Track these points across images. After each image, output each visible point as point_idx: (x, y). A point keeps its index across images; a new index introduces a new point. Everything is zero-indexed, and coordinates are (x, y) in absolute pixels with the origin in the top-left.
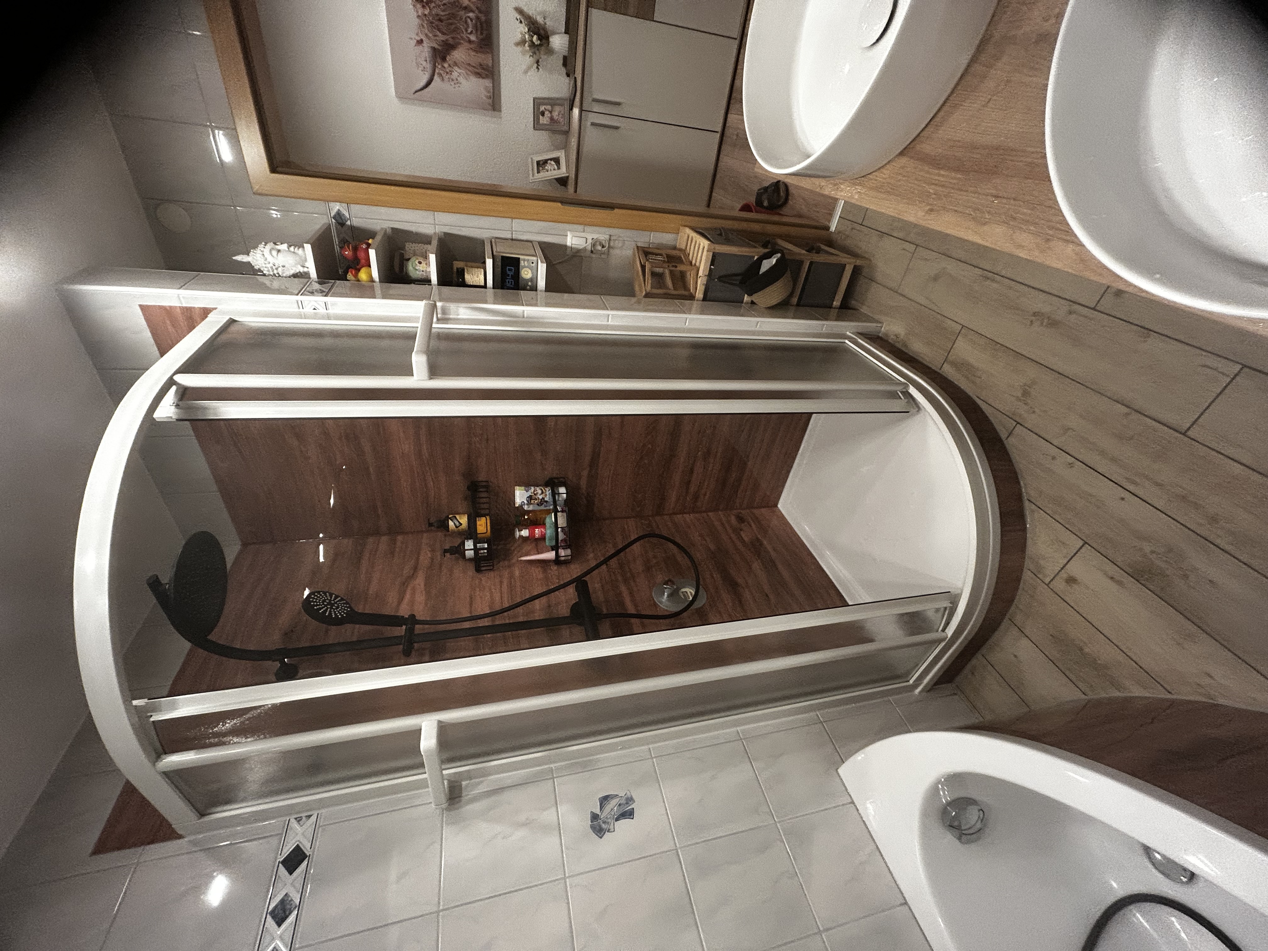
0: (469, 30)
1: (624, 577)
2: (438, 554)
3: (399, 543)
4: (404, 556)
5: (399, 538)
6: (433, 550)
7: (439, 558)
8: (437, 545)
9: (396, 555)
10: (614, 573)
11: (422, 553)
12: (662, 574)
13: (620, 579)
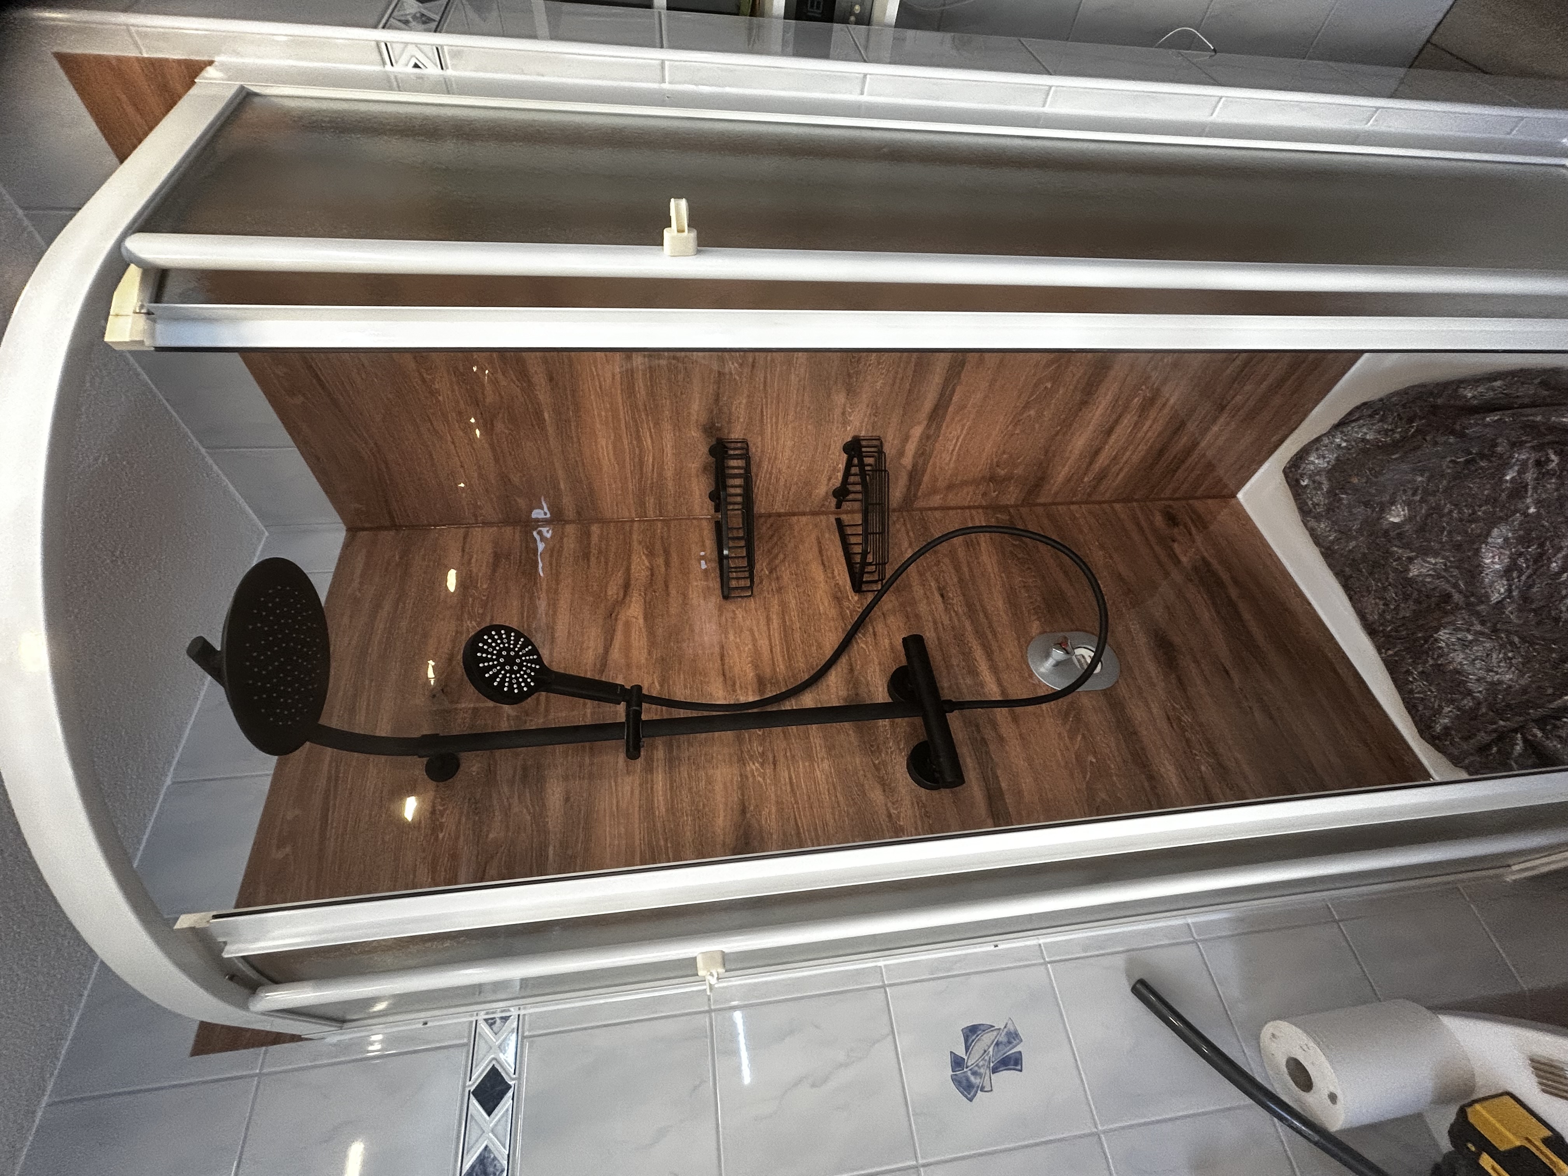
1: (974, 621)
2: (660, 561)
3: (595, 539)
4: (606, 563)
5: (595, 529)
6: (651, 554)
7: (663, 569)
8: (658, 546)
9: (593, 560)
10: (956, 613)
11: (635, 558)
12: (1039, 619)
13: (968, 624)
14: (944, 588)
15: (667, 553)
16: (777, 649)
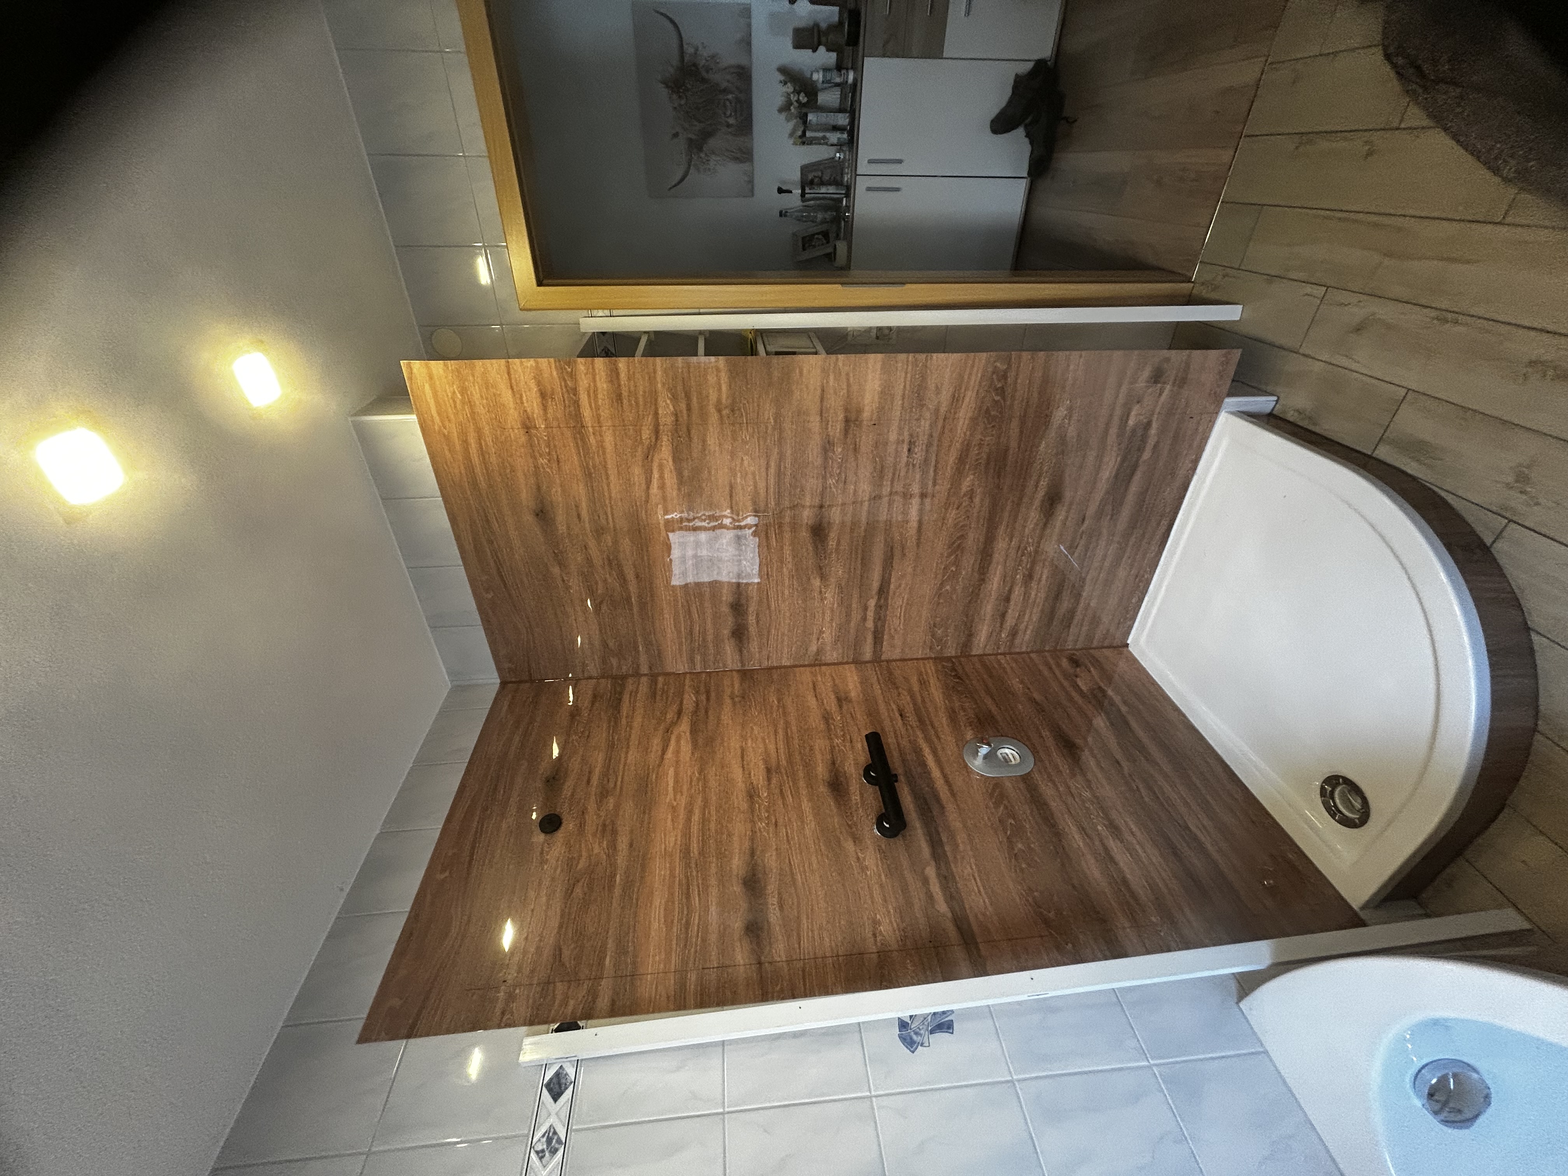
0: (728, 113)
1: (924, 731)
2: (703, 697)
3: (660, 685)
4: (667, 698)
5: (661, 679)
6: (697, 693)
7: (705, 702)
8: (702, 689)
9: (658, 698)
10: (912, 727)
11: (686, 696)
12: (972, 729)
13: (919, 733)
14: (903, 710)
15: (708, 693)
16: (781, 751)
